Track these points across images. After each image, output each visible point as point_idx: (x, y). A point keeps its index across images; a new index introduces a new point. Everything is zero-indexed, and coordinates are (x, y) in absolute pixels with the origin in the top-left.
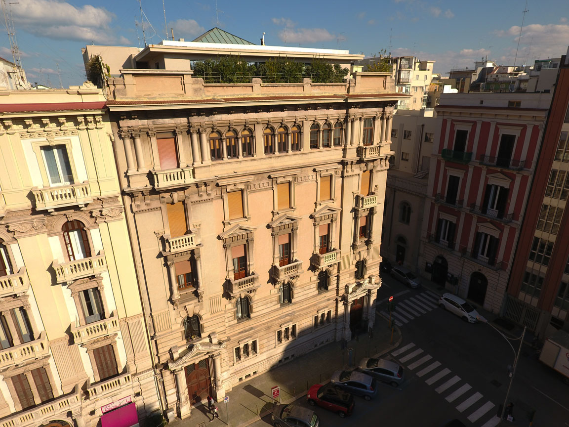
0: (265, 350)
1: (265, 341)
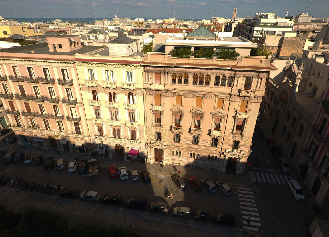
0: (184, 157)
1: (185, 154)
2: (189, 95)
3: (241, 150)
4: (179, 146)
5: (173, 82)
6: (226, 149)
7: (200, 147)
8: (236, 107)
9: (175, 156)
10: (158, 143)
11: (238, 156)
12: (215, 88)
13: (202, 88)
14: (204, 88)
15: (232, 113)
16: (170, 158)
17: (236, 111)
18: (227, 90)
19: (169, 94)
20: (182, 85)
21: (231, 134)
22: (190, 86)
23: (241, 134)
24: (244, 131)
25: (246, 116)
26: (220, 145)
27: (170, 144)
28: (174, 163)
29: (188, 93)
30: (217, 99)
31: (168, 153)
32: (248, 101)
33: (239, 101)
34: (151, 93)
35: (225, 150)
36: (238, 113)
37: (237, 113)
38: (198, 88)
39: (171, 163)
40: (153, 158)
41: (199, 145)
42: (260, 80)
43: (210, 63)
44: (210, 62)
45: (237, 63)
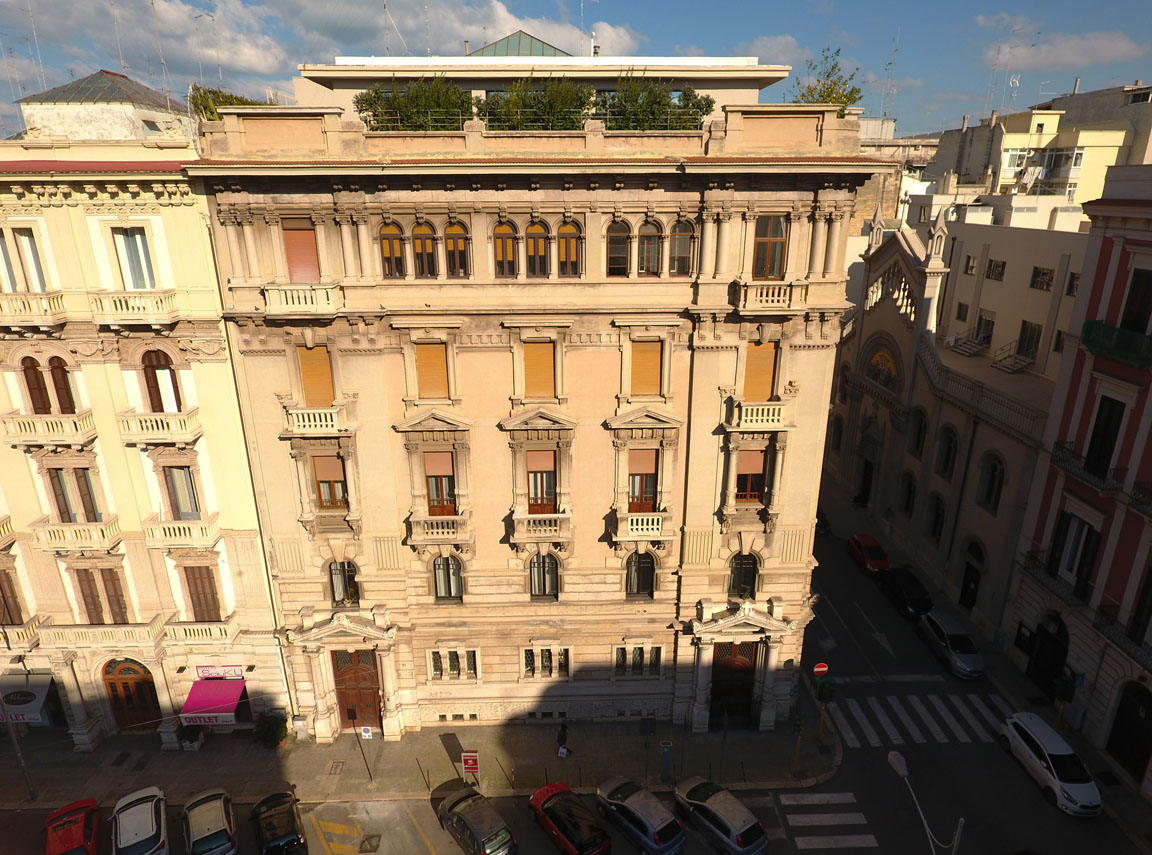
0: (495, 677)
1: (496, 659)
2: (485, 339)
3: (770, 601)
4: (464, 624)
5: (388, 274)
6: (700, 603)
7: (571, 610)
8: (727, 381)
9: (446, 677)
10: (346, 622)
11: (762, 631)
12: (610, 289)
13: (543, 290)
14: (554, 293)
15: (710, 413)
16: (422, 693)
17: (730, 402)
18: (672, 293)
19: (372, 341)
20: (441, 286)
21: (717, 522)
22: (483, 289)
23: (764, 516)
24: (776, 499)
25: (776, 418)
26: (666, 590)
27: (415, 616)
28: (449, 717)
29: (477, 326)
30: (627, 346)
31: (409, 666)
32: (777, 345)
33: (737, 349)
34: (276, 343)
35: (693, 613)
36: (739, 406)
37: (736, 411)
38: (523, 294)
39: (432, 720)
40: (329, 710)
41: (566, 604)
42: (822, 226)
43: (573, 153)
44: (570, 150)
45: (707, 144)
